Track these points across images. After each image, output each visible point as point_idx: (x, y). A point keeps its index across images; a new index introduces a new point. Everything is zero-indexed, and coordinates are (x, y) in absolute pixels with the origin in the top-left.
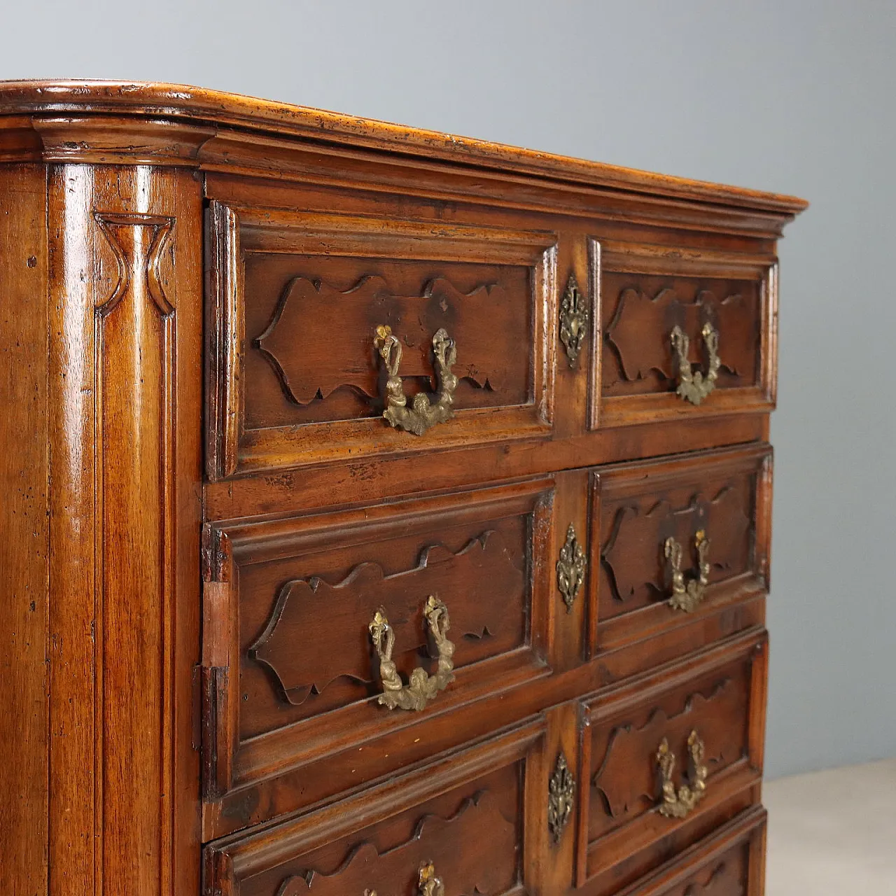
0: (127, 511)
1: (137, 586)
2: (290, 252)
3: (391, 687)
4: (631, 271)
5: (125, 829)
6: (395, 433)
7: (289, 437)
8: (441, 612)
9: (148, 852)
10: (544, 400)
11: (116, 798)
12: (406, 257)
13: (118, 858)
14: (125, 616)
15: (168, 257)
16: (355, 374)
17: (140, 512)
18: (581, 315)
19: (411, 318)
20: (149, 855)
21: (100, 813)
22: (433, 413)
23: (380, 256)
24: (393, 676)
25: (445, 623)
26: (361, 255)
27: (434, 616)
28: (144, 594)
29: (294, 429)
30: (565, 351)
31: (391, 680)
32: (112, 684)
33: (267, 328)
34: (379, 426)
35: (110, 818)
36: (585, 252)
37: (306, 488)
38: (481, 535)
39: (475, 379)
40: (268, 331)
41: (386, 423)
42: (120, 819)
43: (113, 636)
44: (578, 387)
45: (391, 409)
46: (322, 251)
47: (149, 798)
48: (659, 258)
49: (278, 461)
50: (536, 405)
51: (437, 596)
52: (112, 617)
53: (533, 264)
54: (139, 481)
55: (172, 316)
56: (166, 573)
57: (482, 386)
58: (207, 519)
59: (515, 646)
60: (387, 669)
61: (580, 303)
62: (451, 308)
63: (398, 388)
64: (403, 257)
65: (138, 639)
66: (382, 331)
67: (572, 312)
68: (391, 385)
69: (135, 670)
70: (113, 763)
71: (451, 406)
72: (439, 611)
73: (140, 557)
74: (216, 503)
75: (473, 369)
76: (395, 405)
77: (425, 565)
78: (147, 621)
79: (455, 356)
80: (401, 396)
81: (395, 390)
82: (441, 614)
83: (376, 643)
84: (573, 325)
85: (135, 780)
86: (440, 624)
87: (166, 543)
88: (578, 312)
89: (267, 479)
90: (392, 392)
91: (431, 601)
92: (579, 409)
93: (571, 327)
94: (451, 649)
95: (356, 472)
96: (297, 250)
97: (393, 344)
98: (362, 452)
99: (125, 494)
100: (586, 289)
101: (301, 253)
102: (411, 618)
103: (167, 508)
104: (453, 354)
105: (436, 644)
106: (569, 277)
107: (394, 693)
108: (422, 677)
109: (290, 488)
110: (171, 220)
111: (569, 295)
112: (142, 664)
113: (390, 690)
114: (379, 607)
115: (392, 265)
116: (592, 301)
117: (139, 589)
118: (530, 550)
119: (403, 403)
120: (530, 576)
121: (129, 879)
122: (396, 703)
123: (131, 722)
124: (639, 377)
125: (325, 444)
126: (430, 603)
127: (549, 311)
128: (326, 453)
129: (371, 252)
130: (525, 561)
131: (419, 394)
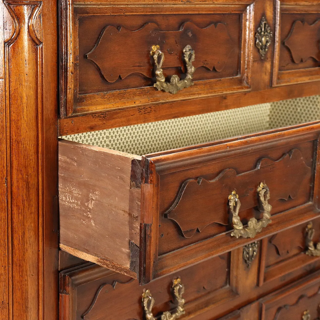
0: (20, 131)
1: (26, 163)
2: (104, 14)
3: (237, 228)
4: (299, 12)
5: (21, 264)
6: (162, 93)
7: (103, 97)
8: (266, 190)
9: (32, 274)
10: (246, 75)
11: (17, 252)
12: (169, 13)
13: (18, 276)
14: (20, 176)
15: (38, 20)
16: (140, 68)
17: (27, 132)
18: (268, 34)
19: (172, 41)
20: (33, 275)
21: (11, 258)
22: (181, 84)
23: (154, 13)
24: (239, 223)
25: (268, 195)
26: (143, 14)
27: (262, 193)
28: (29, 167)
29: (106, 93)
30: (259, 51)
31: (237, 225)
32: (15, 204)
33: (92, 49)
34: (153, 90)
35: (15, 259)
36: (272, 5)
37: (113, 119)
38: (290, 152)
39: (207, 67)
40: (92, 50)
41: (156, 89)
42: (19, 260)
43: (15, 184)
44: (266, 67)
45: (158, 83)
46: (121, 13)
47: (32, 252)
48: (315, 6)
49: (95, 109)
50: (242, 77)
51: (264, 182)
52: (15, 177)
53: (242, 12)
54: (26, 118)
55: (41, 46)
56: (39, 158)
57: (211, 70)
58: (60, 134)
59: (305, 203)
60: (236, 220)
61: (268, 29)
62: (194, 35)
63: (160, 74)
64: (167, 13)
65: (26, 186)
66: (154, 48)
67: (263, 33)
68: (158, 72)
69: (25, 198)
70: (16, 237)
71: (191, 80)
72: (265, 190)
73: (27, 151)
74: (65, 127)
75: (206, 62)
76: (159, 81)
77: (259, 168)
78: (31, 178)
79: (194, 58)
80: (163, 77)
81: (159, 75)
82: (266, 192)
83: (231, 207)
84: (263, 39)
85: (26, 244)
86: (265, 196)
87: (39, 144)
88: (266, 33)
89: (92, 116)
90: (158, 76)
91: (261, 185)
92: (266, 78)
93: (262, 40)
94: (270, 208)
95: (141, 111)
96: (107, 13)
97: (159, 54)
98: (141, 103)
99: (20, 124)
100: (271, 22)
101: (109, 14)
102: (250, 194)
103: (40, 129)
104: (193, 57)
105: (263, 206)
106: (262, 17)
107: (239, 230)
108: (254, 222)
109: (105, 119)
110: (40, 3)
111: (261, 26)
112: (29, 196)
113: (237, 229)
114: (234, 189)
115: (162, 17)
116: (275, 27)
117: (27, 165)
118: (315, 157)
119: (163, 80)
120: (315, 169)
121: (23, 285)
122: (240, 235)
123: (24, 220)
124: (302, 61)
125: (122, 100)
126: (261, 186)
127: (249, 33)
128: (122, 104)
129: (149, 12)
130: (312, 162)
131: (174, 76)
